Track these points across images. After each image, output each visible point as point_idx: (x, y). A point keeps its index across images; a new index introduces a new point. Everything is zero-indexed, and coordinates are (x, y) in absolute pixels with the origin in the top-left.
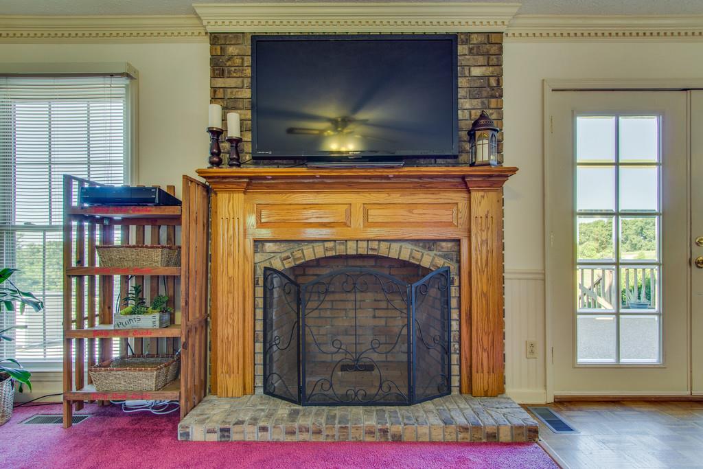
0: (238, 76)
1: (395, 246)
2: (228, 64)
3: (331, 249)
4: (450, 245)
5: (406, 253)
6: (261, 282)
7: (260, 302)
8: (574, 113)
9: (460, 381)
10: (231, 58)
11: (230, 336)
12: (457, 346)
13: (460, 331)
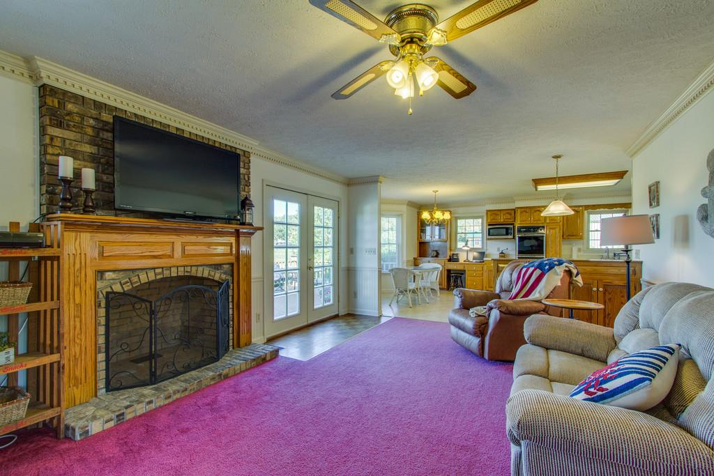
0: (77, 131)
1: (200, 269)
2: (67, 118)
3: (159, 274)
4: (227, 266)
5: (205, 273)
6: (103, 304)
7: (103, 321)
8: (273, 197)
9: (233, 342)
10: (69, 114)
11: (78, 354)
12: (231, 323)
13: (233, 314)
